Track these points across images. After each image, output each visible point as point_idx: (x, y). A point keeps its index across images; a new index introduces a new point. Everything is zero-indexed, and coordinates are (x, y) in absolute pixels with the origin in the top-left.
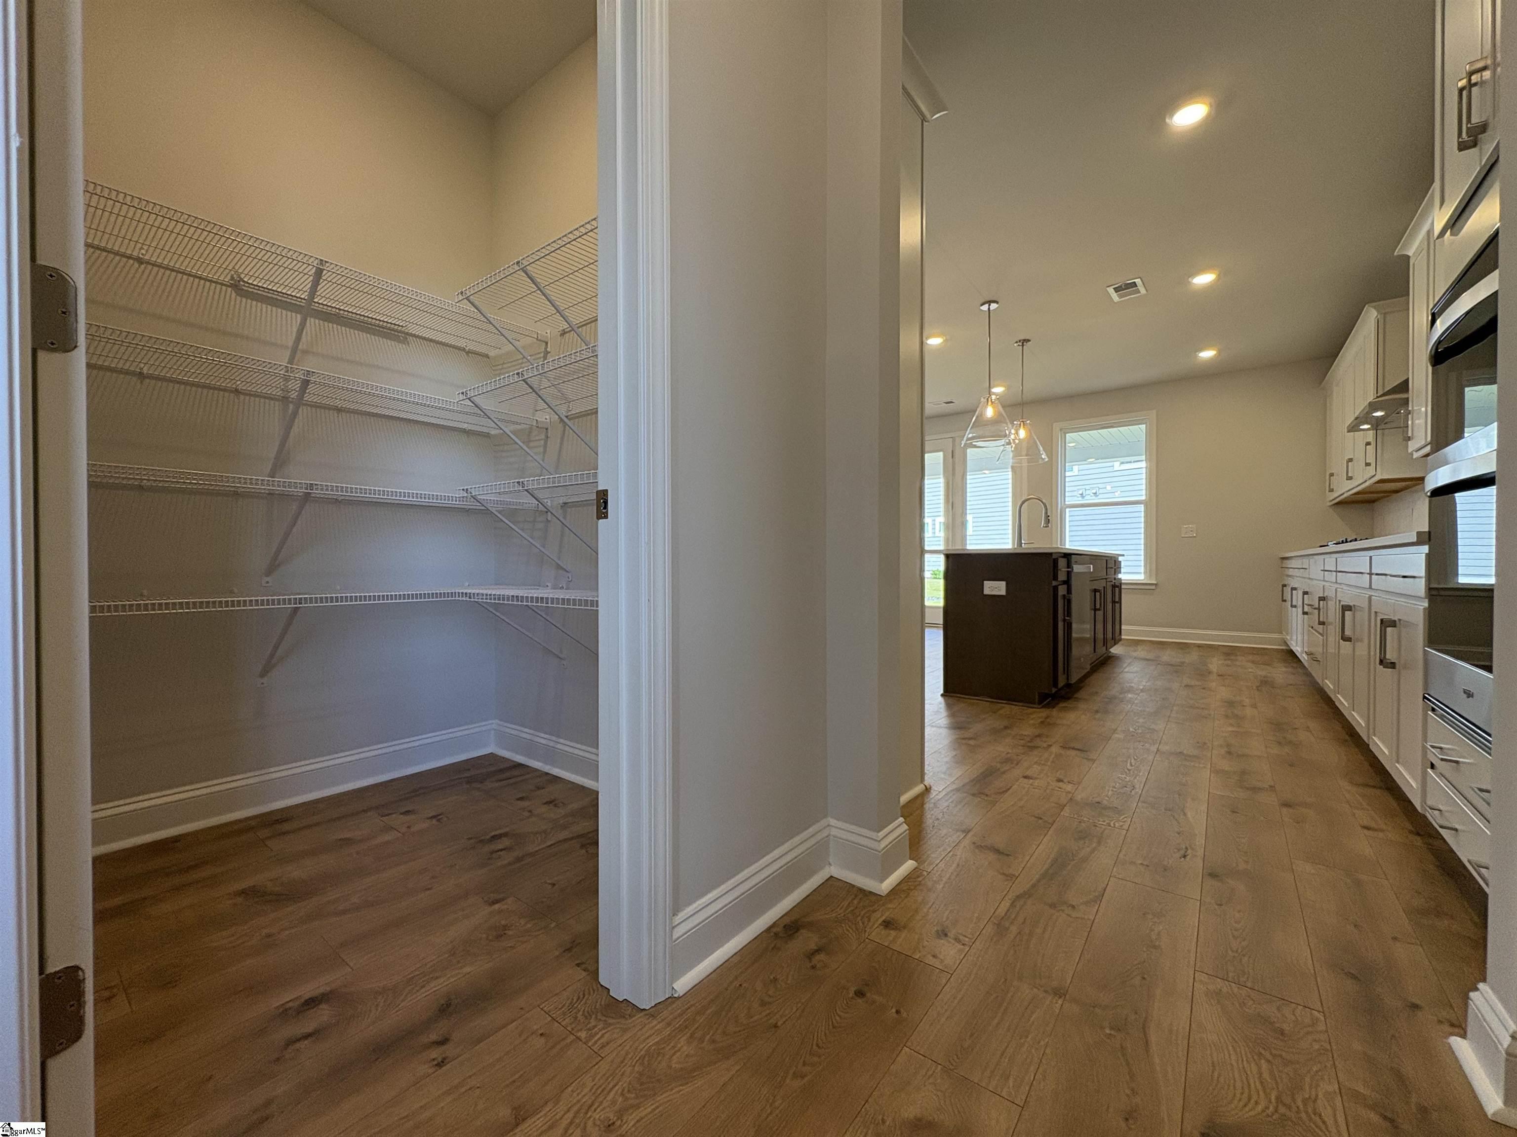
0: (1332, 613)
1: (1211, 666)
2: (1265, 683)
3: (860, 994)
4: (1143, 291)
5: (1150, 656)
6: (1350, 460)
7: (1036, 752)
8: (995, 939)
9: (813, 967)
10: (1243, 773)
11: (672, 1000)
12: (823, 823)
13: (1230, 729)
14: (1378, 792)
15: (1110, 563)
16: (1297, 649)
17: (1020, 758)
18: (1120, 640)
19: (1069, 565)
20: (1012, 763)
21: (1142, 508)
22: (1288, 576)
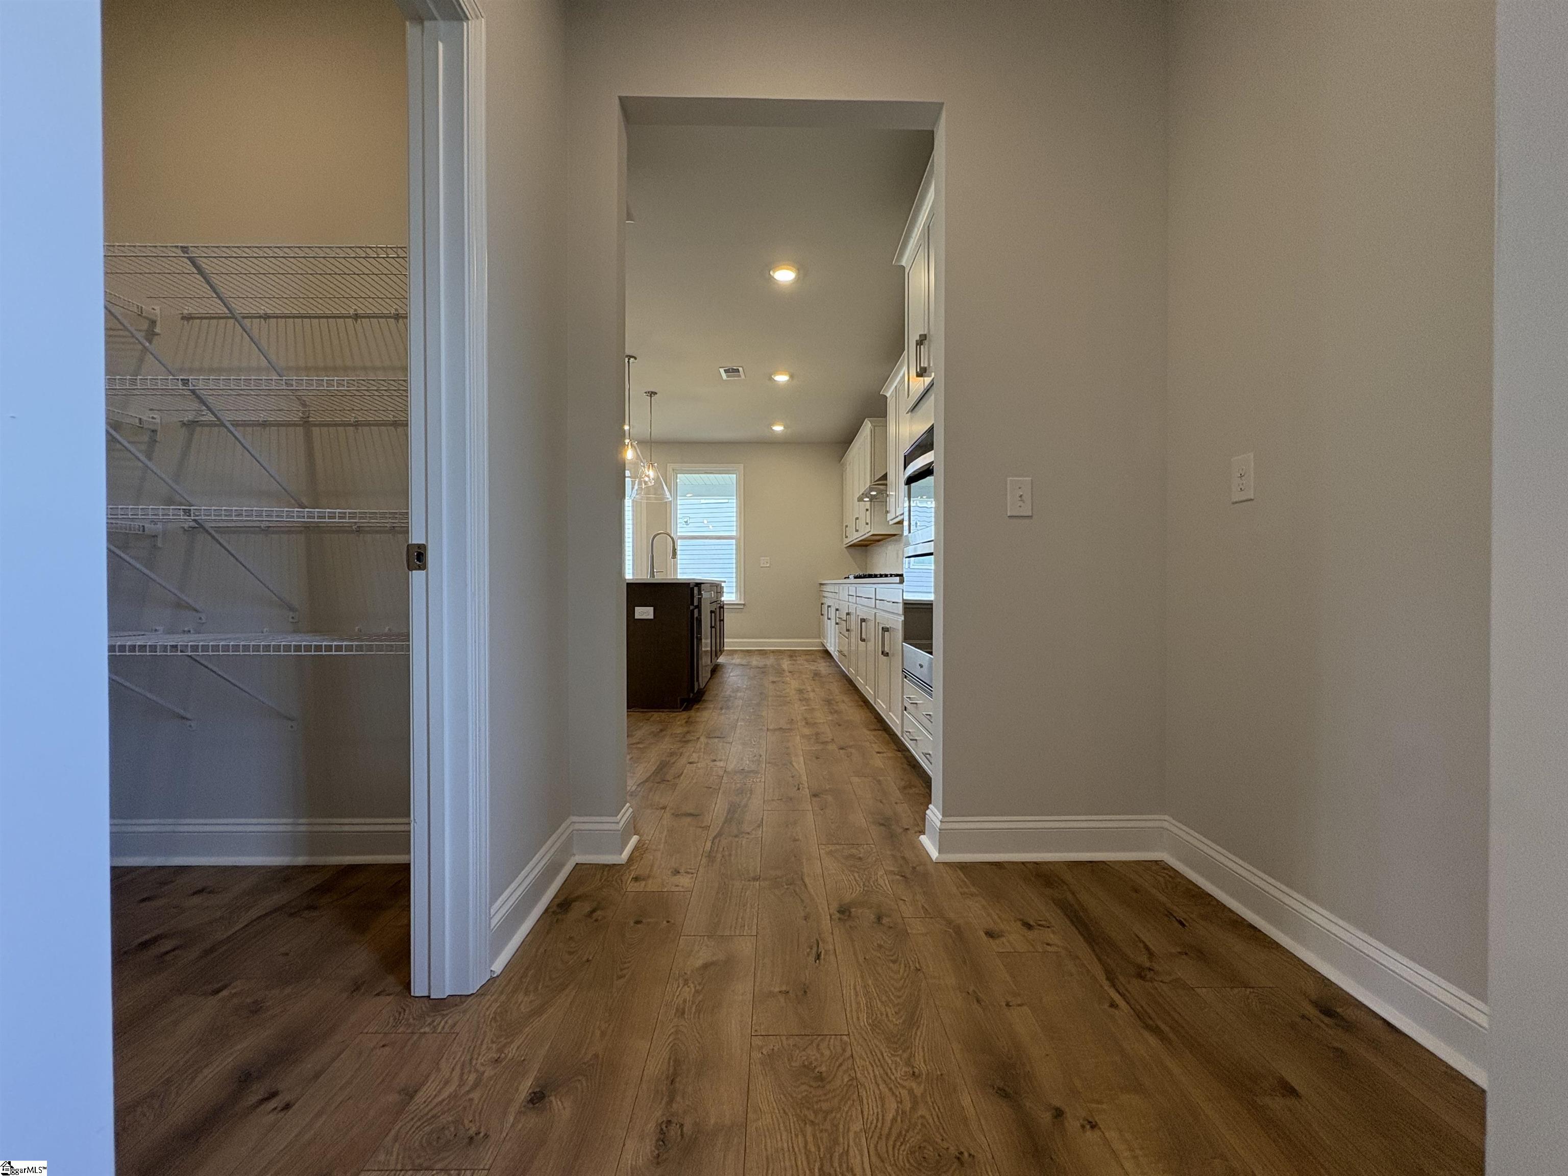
0: (854, 624)
1: (783, 666)
2: (816, 674)
3: (638, 922)
4: (743, 377)
5: (744, 662)
6: (857, 519)
7: (690, 745)
8: (710, 864)
9: (596, 920)
10: (817, 734)
11: (492, 980)
12: (568, 822)
13: (804, 708)
14: (880, 732)
15: (717, 588)
16: (831, 649)
17: (681, 750)
18: (724, 650)
19: (700, 593)
20: (677, 755)
21: (734, 541)
22: (824, 597)
